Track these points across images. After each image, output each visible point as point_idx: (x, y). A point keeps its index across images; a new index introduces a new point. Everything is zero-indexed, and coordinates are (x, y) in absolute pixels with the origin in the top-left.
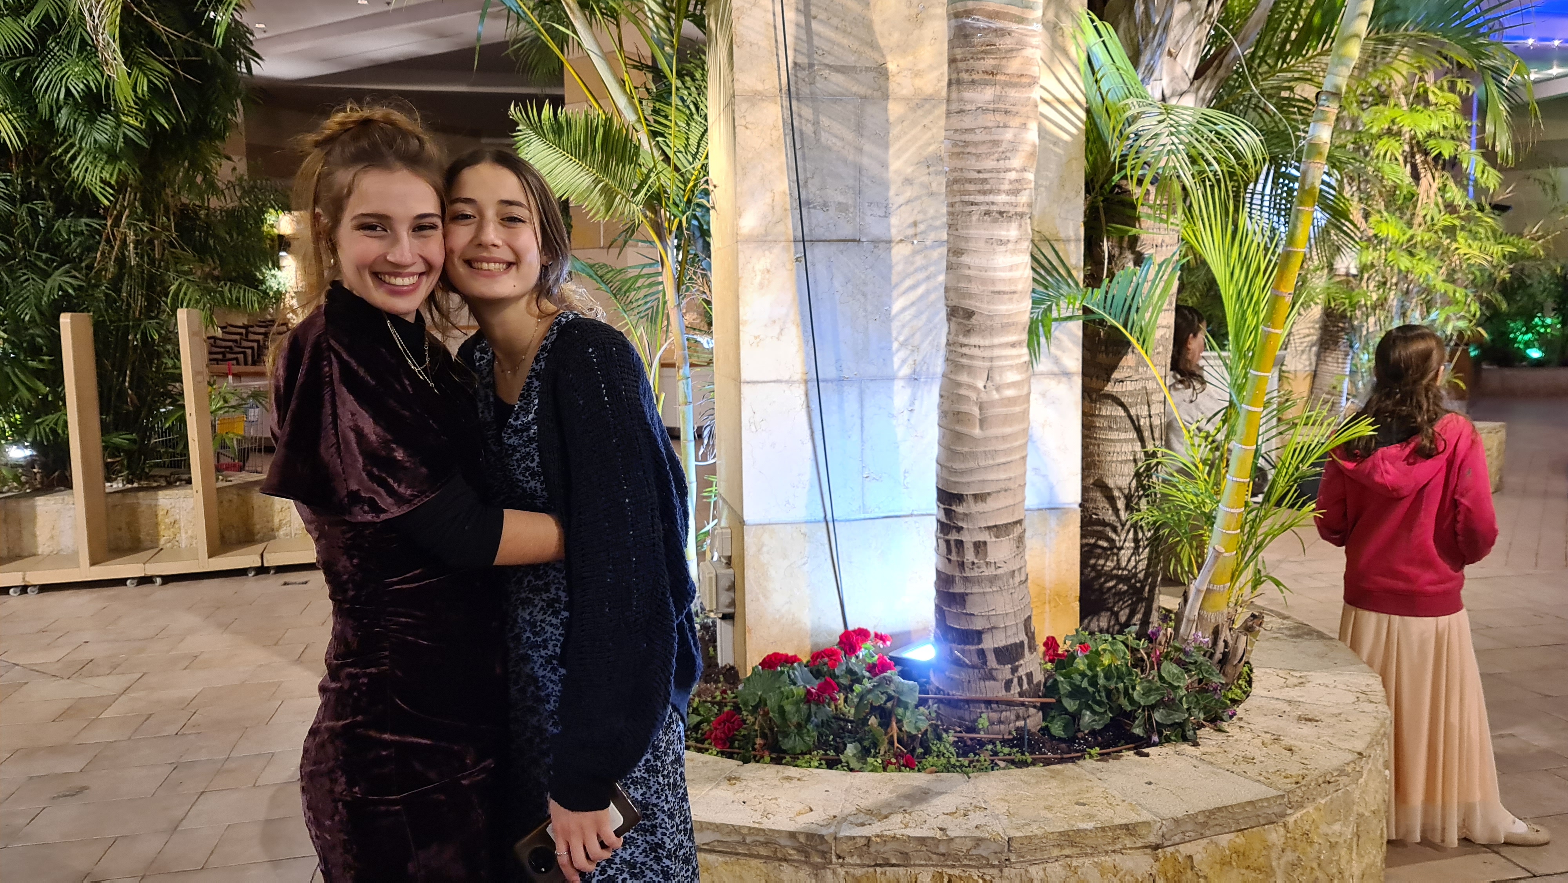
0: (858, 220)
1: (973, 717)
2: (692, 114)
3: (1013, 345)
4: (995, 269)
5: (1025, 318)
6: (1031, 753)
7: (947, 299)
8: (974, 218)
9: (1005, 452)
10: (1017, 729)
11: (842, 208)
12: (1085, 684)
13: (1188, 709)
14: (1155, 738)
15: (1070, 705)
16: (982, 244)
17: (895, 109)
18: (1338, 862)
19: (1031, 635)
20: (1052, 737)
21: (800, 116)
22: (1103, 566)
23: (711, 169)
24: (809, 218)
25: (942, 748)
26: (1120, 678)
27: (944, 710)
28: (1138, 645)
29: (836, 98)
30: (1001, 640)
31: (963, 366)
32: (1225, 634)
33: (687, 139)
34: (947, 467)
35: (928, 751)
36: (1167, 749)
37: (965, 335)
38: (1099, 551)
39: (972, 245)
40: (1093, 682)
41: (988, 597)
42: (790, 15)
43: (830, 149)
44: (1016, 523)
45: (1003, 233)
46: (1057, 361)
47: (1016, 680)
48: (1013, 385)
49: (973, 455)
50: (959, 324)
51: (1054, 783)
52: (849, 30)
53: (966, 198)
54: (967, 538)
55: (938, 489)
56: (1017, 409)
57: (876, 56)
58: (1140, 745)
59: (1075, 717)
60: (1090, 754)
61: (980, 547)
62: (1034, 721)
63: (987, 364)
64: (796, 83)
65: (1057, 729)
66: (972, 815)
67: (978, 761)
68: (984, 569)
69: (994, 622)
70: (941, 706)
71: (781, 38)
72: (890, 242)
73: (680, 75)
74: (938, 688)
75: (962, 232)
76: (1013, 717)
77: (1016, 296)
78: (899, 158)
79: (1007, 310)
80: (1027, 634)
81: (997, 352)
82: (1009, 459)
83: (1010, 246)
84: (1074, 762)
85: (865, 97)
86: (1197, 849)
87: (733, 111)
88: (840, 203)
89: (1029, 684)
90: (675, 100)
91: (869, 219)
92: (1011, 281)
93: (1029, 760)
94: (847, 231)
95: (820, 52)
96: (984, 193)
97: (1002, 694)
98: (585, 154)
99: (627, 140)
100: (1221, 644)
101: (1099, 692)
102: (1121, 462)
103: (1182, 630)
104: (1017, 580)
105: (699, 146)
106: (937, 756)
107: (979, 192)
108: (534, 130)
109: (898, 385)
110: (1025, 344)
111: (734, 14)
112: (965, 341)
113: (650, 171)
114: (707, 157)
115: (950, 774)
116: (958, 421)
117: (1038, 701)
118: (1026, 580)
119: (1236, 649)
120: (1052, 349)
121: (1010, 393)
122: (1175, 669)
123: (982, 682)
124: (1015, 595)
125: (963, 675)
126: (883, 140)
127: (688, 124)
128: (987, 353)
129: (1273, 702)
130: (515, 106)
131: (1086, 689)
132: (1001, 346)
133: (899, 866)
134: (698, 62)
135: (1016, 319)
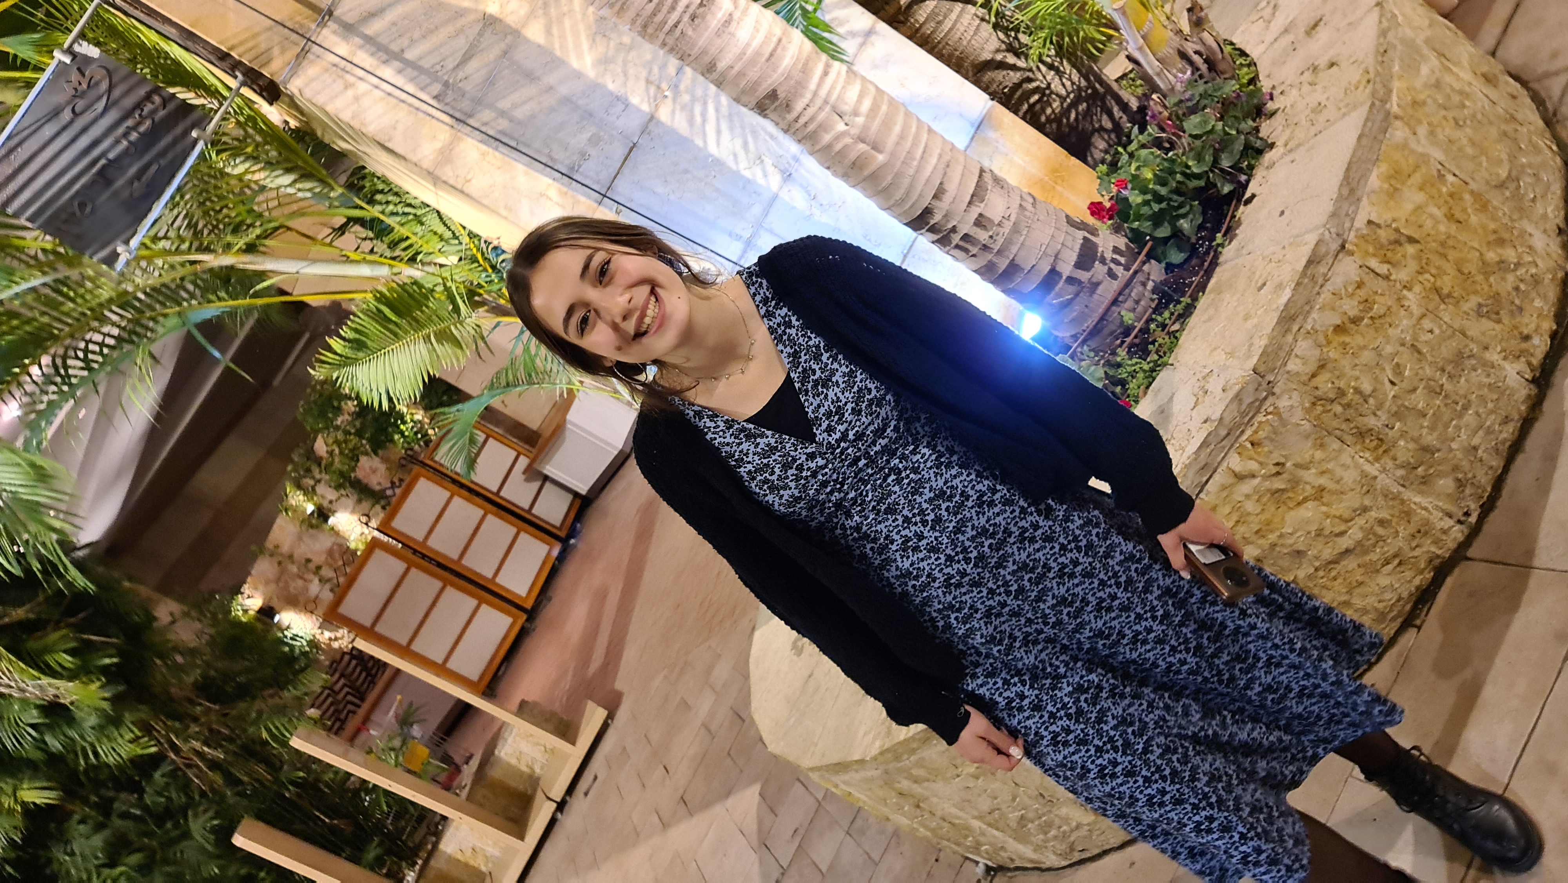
0: (614, 133)
1: (1117, 322)
2: (415, 215)
3: (826, 73)
4: (748, 45)
5: (808, 45)
6: (1183, 296)
7: (746, 106)
8: (690, 32)
9: (915, 144)
10: (1153, 292)
11: (595, 141)
12: (1156, 207)
13: (1238, 132)
14: (1243, 178)
15: (1164, 232)
16: (719, 41)
17: (535, 32)
18: (1453, 89)
19: (1081, 226)
20: (1180, 266)
21: (485, 124)
22: (1053, 111)
23: (476, 230)
24: (586, 177)
25: (1129, 369)
26: (1172, 173)
27: (1093, 343)
28: (1150, 135)
29: (490, 81)
30: (1071, 257)
31: (815, 132)
32: (1190, 48)
33: (435, 233)
34: (893, 206)
35: (1123, 383)
36: (1259, 174)
37: (789, 112)
38: (1038, 107)
39: (713, 51)
40: (1158, 198)
41: (1027, 243)
42: (387, 72)
43: (533, 117)
44: (980, 176)
45: (720, 15)
46: (853, 34)
47: (1112, 266)
48: (861, 97)
49: (898, 175)
50: (775, 109)
51: (1227, 296)
52: (432, 26)
53: (667, 27)
54: (966, 228)
55: (906, 224)
56: (884, 108)
57: (472, 17)
58: (1239, 196)
59: (1177, 234)
60: (1218, 245)
61: (981, 222)
62: (1155, 271)
63: (828, 109)
64: (453, 108)
65: (1177, 257)
66: (1210, 387)
67: (1160, 345)
68: (1001, 230)
69: (1051, 252)
70: (1089, 343)
71: (404, 96)
72: (652, 118)
73: (371, 202)
74: (1072, 336)
75: (695, 52)
76: (1141, 288)
77: (784, 41)
78: (580, 57)
79: (792, 58)
80: (1079, 229)
81: (823, 93)
82: (923, 145)
83: (737, 15)
84: (1217, 264)
85: (505, 53)
86: (1366, 211)
87: (445, 182)
88: (589, 140)
89: (1122, 256)
90: (390, 221)
91: (620, 123)
92: (767, 38)
93: (1189, 301)
94: (619, 152)
95: (438, 67)
96: (673, 8)
97: (1116, 285)
98: (396, 335)
99: (403, 286)
100: (1196, 58)
101: (1171, 199)
102: (975, 34)
103: (1162, 86)
104: (1029, 207)
105: (449, 228)
106: (1133, 377)
107: (669, 12)
108: (345, 365)
109: (784, 195)
110: (831, 61)
111: (356, 124)
112: (794, 114)
113: (445, 285)
114: (464, 228)
115: (1158, 379)
116: (861, 168)
117: (1142, 257)
118: (1034, 199)
119: (1209, 48)
120: (841, 30)
121: (866, 105)
122: (1195, 119)
123: (1095, 296)
124: (1042, 218)
125: (1077, 308)
126: (554, 62)
127: (422, 224)
128: (818, 102)
129: (1276, 45)
130: (314, 369)
131: (1161, 209)
132: (820, 85)
133: (1211, 477)
134: (369, 178)
135: (805, 55)
